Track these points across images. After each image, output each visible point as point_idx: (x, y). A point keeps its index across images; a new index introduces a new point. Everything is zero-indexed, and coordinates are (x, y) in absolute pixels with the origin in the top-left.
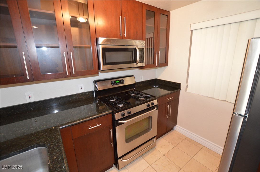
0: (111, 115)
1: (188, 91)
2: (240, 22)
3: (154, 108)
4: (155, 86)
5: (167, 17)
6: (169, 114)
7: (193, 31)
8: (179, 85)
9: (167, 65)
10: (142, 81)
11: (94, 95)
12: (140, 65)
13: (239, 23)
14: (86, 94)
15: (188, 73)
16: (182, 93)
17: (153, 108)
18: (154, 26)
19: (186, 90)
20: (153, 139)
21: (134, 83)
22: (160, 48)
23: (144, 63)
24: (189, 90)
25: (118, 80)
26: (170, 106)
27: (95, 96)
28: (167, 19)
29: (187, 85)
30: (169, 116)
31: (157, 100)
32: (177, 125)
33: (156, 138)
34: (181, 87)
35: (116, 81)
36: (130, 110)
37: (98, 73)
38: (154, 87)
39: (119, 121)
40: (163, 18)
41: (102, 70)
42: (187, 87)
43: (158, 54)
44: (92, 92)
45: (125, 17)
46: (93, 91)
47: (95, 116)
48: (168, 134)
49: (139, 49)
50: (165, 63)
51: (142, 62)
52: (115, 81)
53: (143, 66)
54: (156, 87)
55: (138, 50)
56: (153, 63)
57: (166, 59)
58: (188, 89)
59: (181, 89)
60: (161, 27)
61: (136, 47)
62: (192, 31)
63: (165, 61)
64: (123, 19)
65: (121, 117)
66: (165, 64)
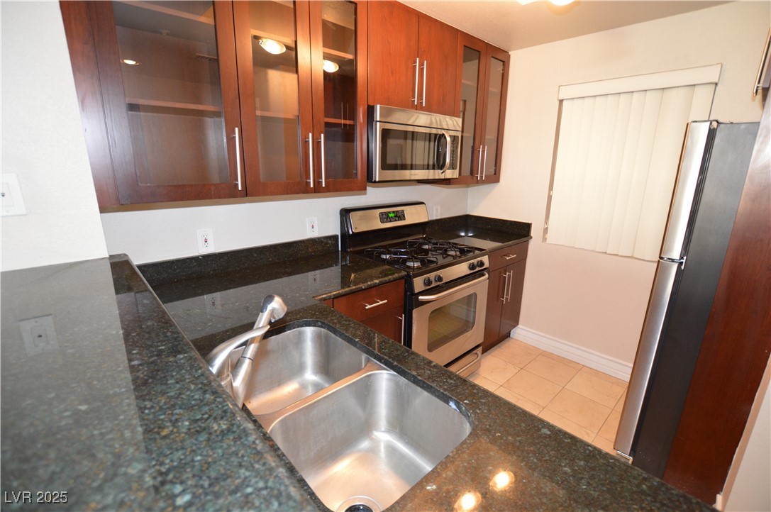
0: (403, 281)
1: (548, 241)
2: (663, 89)
3: (483, 275)
4: (463, 234)
5: (504, 65)
6: (507, 295)
7: (565, 102)
8: (528, 226)
9: (497, 180)
10: (439, 218)
11: (338, 245)
12: (449, 174)
13: (661, 91)
14: (322, 242)
15: (550, 198)
16: (534, 245)
17: (480, 274)
18: (476, 85)
19: (544, 239)
20: (475, 351)
21: (426, 220)
22: (487, 137)
23: (457, 171)
24: (551, 238)
25: (394, 212)
26: (509, 276)
27: (340, 249)
28: (503, 70)
29: (546, 226)
30: (507, 299)
31: (487, 256)
32: (519, 326)
33: (481, 348)
34: (532, 233)
35: (389, 212)
36: (441, 273)
37: (365, 189)
38: (461, 236)
39: (420, 297)
40: (496, 67)
41: (377, 180)
42: (546, 230)
43: (483, 151)
44: (336, 237)
45: (425, 62)
46: (338, 236)
47: (377, 281)
48: (499, 347)
49: (450, 136)
50: (495, 174)
51: (453, 169)
52: (387, 214)
53: (455, 177)
54: (466, 235)
55: (448, 139)
56: (472, 173)
57: (496, 166)
58: (548, 236)
59: (531, 238)
60: (490, 89)
61: (443, 132)
62: (561, 101)
63: (493, 170)
64: (421, 64)
65: (423, 288)
66: (494, 177)
